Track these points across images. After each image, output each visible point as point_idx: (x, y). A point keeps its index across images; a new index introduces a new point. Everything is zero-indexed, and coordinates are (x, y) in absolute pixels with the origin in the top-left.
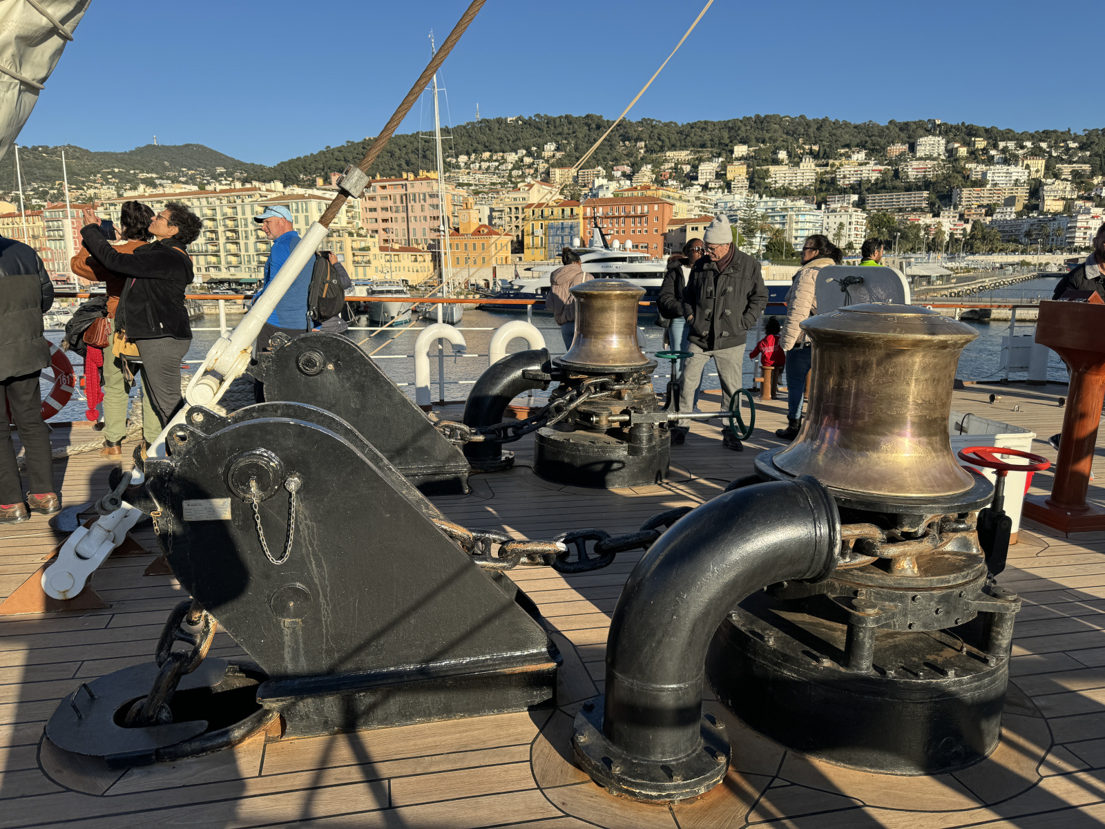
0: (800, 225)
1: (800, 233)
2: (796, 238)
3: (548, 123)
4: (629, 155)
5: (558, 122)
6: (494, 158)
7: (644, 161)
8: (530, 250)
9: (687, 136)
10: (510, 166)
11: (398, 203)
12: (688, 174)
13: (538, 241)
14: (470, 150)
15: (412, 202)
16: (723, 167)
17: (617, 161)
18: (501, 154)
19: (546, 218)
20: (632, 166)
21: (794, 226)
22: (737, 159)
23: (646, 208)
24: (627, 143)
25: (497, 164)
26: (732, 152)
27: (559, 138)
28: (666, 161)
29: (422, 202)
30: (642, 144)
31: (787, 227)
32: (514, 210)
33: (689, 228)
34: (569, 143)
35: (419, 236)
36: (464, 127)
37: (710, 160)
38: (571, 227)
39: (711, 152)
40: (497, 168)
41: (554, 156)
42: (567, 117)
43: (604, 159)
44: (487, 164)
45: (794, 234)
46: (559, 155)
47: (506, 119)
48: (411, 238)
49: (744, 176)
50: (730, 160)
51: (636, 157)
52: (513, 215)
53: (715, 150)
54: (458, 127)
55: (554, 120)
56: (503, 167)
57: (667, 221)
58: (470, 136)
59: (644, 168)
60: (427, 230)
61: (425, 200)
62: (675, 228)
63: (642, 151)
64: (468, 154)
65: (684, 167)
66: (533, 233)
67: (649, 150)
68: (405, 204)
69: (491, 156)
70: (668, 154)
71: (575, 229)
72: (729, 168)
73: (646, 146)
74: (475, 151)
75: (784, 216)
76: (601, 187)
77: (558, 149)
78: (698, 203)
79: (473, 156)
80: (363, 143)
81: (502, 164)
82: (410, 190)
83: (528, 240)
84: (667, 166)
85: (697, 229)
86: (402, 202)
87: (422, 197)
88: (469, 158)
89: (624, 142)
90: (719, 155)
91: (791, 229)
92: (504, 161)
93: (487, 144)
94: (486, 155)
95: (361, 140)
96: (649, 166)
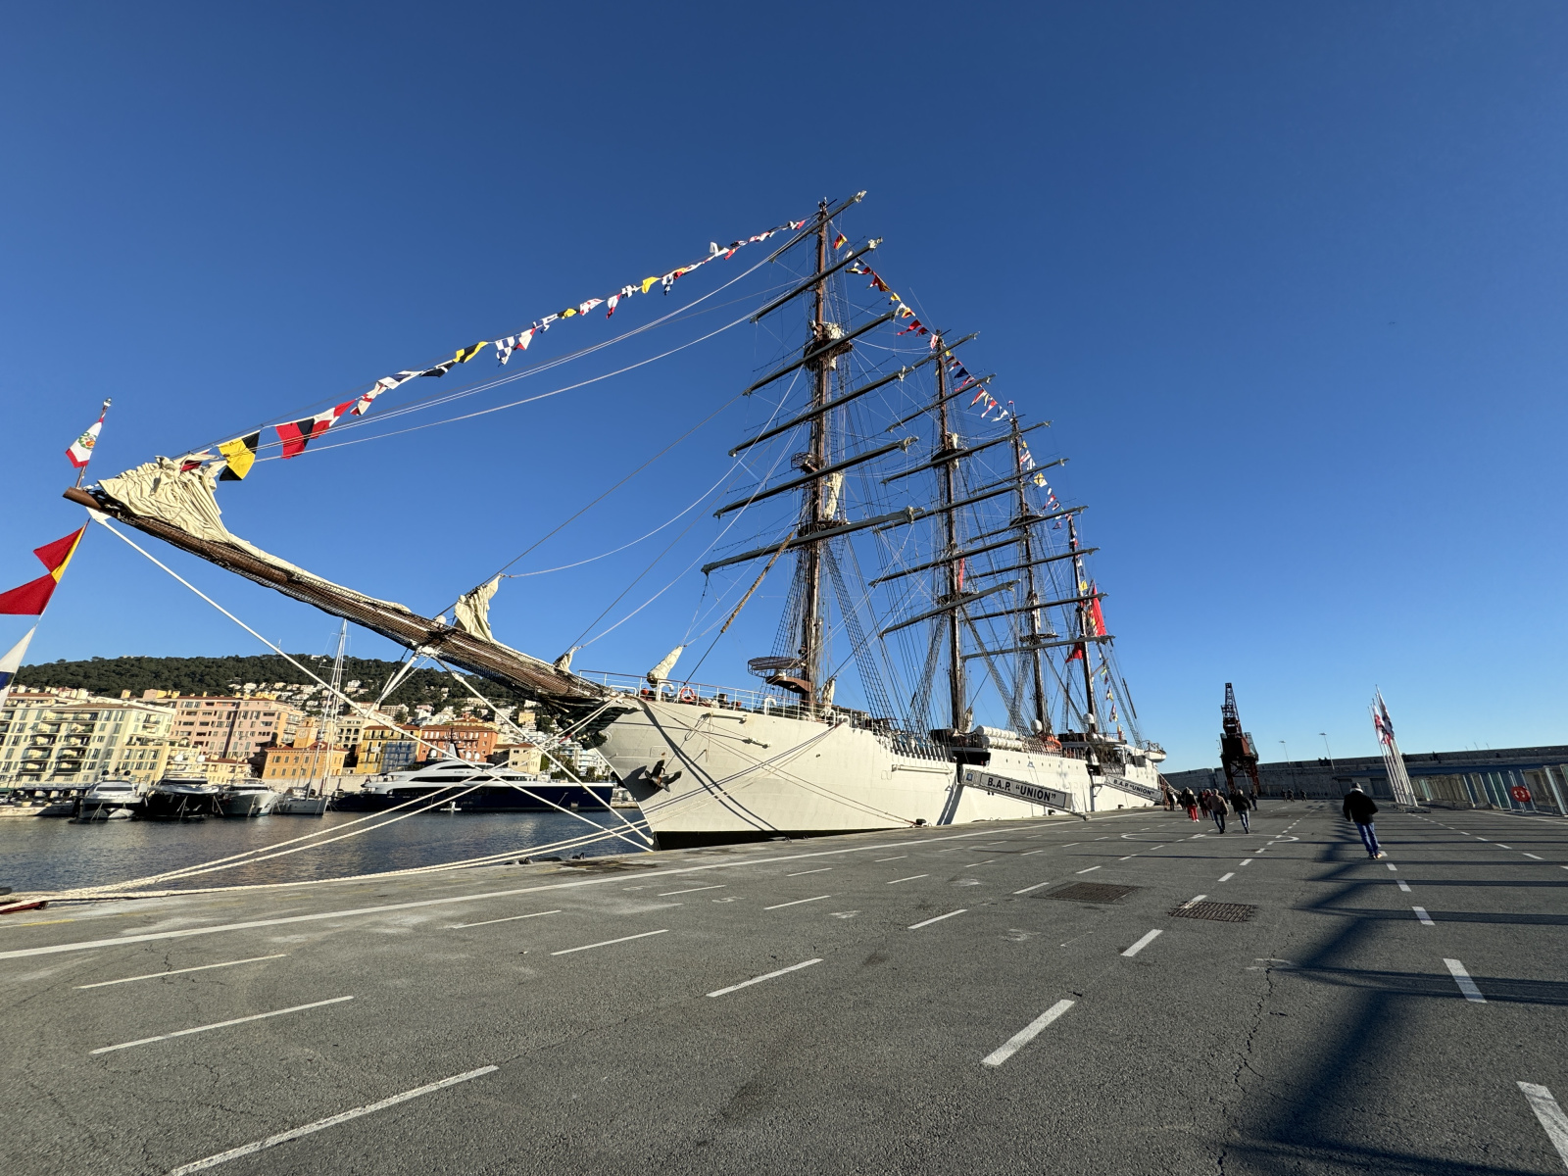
0: (583, 758)
1: (583, 763)
2: (580, 767)
3: (355, 664)
4: (432, 697)
5: (365, 664)
6: (289, 688)
7: (447, 703)
8: (364, 765)
9: (487, 687)
10: (306, 697)
11: (224, 719)
12: (486, 716)
13: (373, 757)
14: (262, 678)
15: (242, 719)
16: (516, 713)
17: (421, 701)
18: (298, 686)
19: (386, 738)
20: (435, 706)
21: (579, 758)
22: (526, 708)
23: (477, 734)
24: (432, 688)
25: (290, 694)
26: (524, 703)
27: (365, 677)
28: (467, 704)
29: (254, 719)
30: (447, 689)
31: (573, 758)
32: (345, 731)
33: (512, 750)
34: (375, 683)
35: (241, 749)
36: (258, 658)
37: (505, 707)
38: (409, 747)
39: (506, 701)
40: (290, 697)
41: (357, 692)
42: (375, 661)
43: (409, 698)
44: (279, 693)
45: (579, 764)
46: (361, 691)
47: (310, 656)
48: (229, 751)
49: (533, 721)
50: (522, 709)
51: (440, 700)
52: (344, 736)
53: (510, 700)
54: (251, 657)
55: (362, 662)
56: (298, 697)
57: (493, 746)
58: (263, 667)
59: (446, 709)
60: (253, 744)
61: (257, 717)
62: (499, 751)
63: (446, 695)
64: (258, 683)
65: (482, 710)
66: (369, 750)
67: (452, 695)
68: (231, 720)
69: (285, 687)
70: (469, 699)
71: (412, 749)
72: (521, 714)
73: (449, 691)
74: (266, 681)
75: (571, 751)
76: (425, 718)
77: (361, 686)
78: (512, 735)
79: (263, 685)
80: (117, 660)
81: (297, 694)
82: (242, 708)
83: (362, 756)
84: (467, 708)
85: (518, 752)
86: (228, 718)
87: (255, 714)
88: (258, 687)
89: (429, 686)
90: (513, 704)
91: (576, 761)
92: (300, 691)
93: (283, 676)
94: (280, 685)
95: (116, 657)
96: (451, 708)
